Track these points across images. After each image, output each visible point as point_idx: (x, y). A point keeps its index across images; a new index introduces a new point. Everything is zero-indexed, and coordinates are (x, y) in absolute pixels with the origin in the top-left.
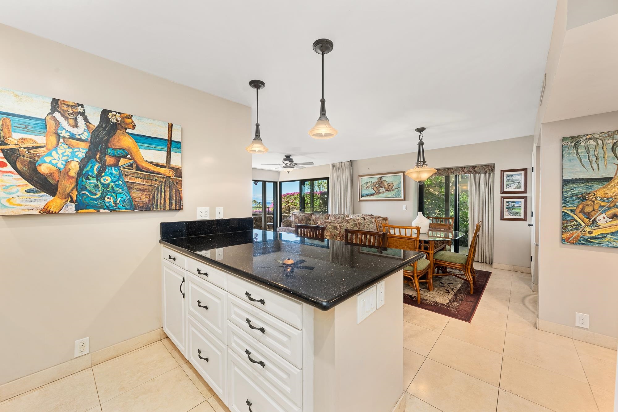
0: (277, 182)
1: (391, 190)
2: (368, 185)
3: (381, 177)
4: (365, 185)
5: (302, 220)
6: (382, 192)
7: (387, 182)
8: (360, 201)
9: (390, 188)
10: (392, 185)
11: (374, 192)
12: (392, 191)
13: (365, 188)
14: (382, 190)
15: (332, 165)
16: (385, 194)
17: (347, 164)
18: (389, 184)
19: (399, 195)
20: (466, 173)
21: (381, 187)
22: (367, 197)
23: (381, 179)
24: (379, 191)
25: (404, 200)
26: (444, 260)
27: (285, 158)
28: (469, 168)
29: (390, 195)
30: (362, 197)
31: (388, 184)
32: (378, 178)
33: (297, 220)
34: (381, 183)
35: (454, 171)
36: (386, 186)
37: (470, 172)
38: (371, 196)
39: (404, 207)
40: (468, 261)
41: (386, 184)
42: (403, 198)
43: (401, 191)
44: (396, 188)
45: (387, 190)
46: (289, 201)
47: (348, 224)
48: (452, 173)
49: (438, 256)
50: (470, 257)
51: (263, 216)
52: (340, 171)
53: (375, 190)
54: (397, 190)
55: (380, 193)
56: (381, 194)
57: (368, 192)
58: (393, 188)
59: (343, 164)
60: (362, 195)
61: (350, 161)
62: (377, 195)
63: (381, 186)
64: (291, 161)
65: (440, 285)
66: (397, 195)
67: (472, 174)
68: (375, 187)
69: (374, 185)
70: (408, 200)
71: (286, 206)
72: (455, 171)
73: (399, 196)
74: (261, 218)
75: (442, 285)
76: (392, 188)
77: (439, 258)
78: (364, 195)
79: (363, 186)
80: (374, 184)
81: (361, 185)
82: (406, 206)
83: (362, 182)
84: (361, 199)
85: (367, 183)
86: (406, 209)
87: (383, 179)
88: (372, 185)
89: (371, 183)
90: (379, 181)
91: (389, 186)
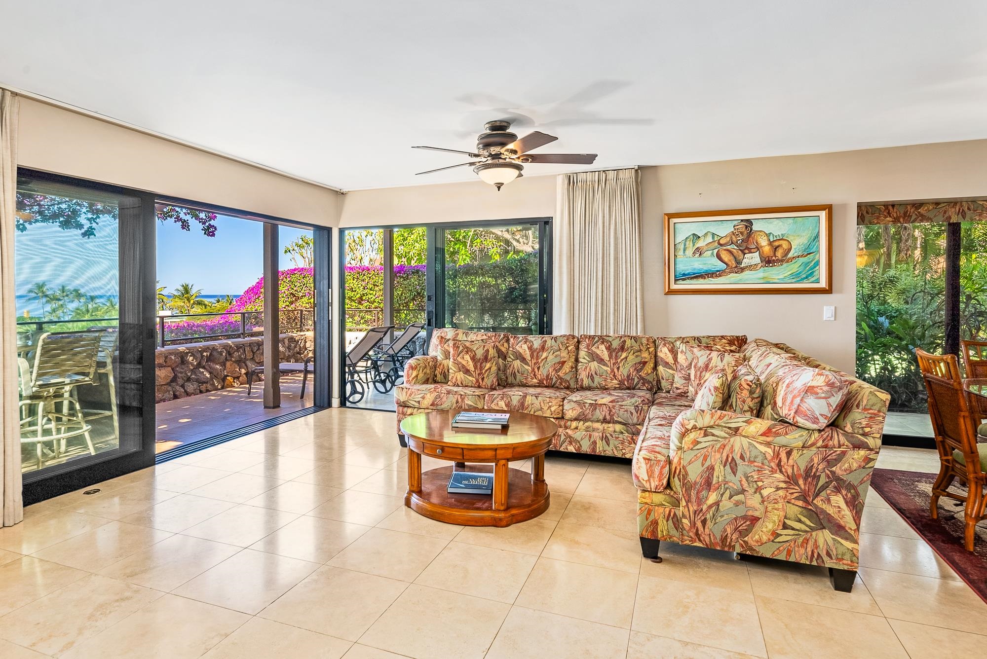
0: (329, 230)
1: (782, 261)
2: (700, 244)
3: (749, 222)
4: (689, 244)
6: (750, 267)
7: (768, 235)
8: (671, 292)
9: (779, 254)
10: (785, 245)
11: (721, 266)
13: (690, 252)
14: (753, 258)
16: (760, 273)
17: (628, 177)
18: (776, 244)
22: (694, 281)
23: (746, 227)
24: (739, 262)
25: (828, 291)
29: (779, 276)
30: (676, 280)
31: (771, 243)
32: (736, 222)
34: (745, 239)
36: (767, 249)
38: (712, 277)
39: (827, 312)
41: (763, 242)
42: (823, 284)
43: (817, 263)
44: (800, 254)
45: (768, 262)
46: (301, 294)
52: (598, 196)
53: (726, 260)
54: (802, 260)
55: (743, 270)
57: (701, 266)
58: (790, 255)
59: (611, 175)
60: (677, 274)
61: (637, 167)
62: (732, 275)
63: (747, 248)
66: (804, 276)
68: (727, 250)
69: (721, 245)
70: (840, 291)
71: (290, 309)
72: (969, 209)
76: (786, 255)
78: (684, 275)
79: (682, 247)
80: (722, 242)
81: (675, 245)
82: (833, 308)
83: (677, 235)
84: (674, 287)
85: (696, 237)
86: (833, 319)
87: (755, 228)
88: (716, 244)
89: (709, 239)
90: (742, 233)
91: (776, 249)
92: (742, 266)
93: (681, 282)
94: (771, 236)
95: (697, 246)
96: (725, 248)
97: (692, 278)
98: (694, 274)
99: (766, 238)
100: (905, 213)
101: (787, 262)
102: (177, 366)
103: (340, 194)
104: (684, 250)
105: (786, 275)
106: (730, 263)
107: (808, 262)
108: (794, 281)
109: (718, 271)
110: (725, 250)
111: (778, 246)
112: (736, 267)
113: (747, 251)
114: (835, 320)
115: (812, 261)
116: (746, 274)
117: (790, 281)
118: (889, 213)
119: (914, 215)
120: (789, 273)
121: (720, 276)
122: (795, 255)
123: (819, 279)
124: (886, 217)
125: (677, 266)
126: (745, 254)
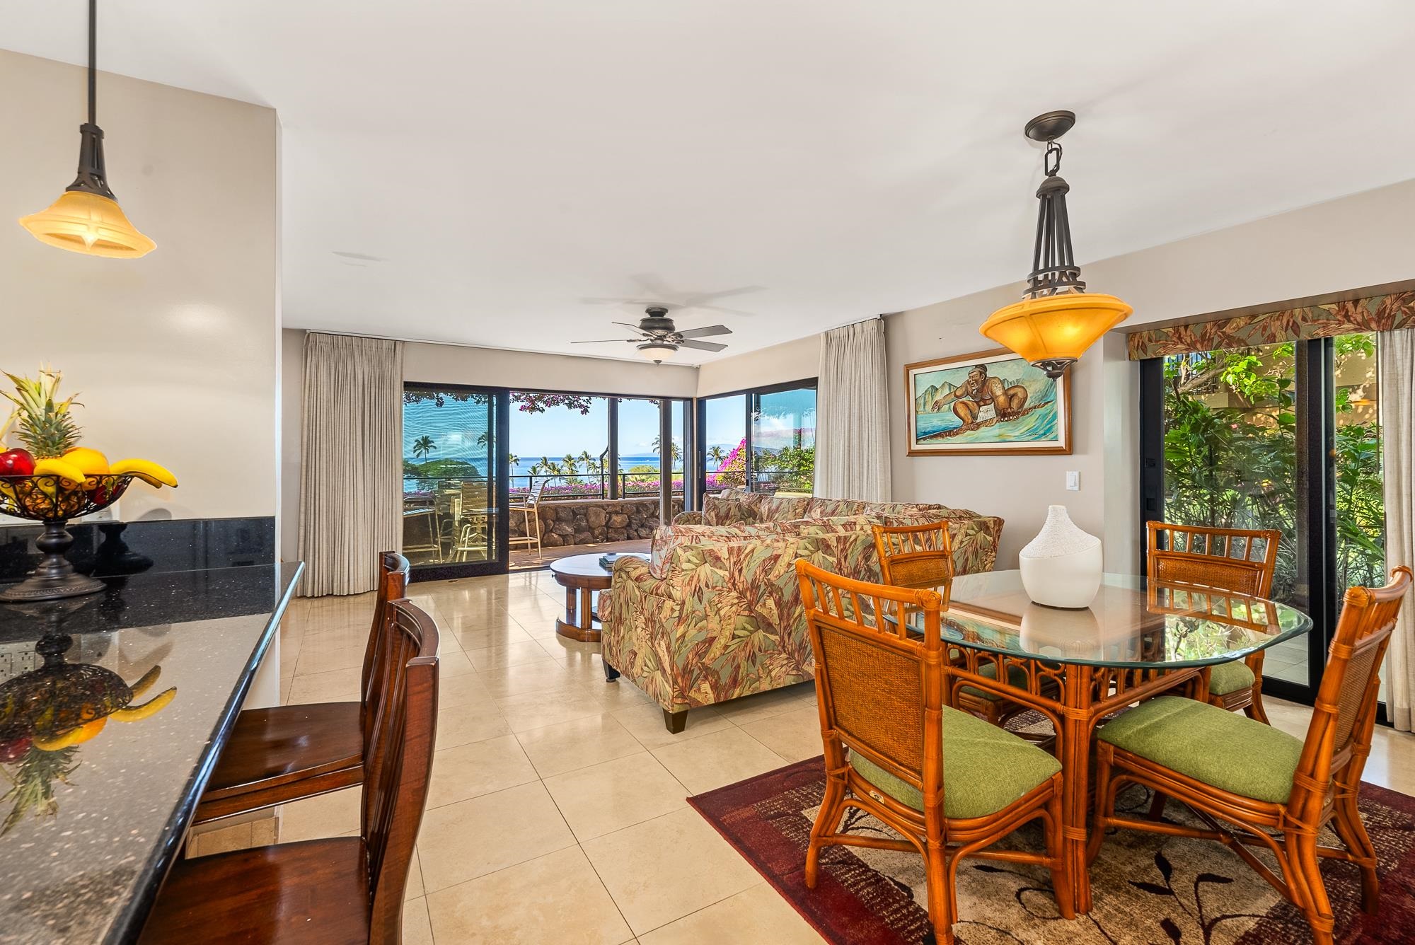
0: (691, 400)
1: (1018, 413)
2: (939, 397)
3: (983, 367)
4: (929, 398)
5: (728, 514)
6: (986, 423)
7: (1002, 382)
8: (912, 454)
9: (1015, 404)
10: (1020, 395)
11: (958, 422)
12: (1021, 418)
13: (929, 407)
14: (987, 412)
15: (827, 334)
16: (995, 430)
17: (871, 328)
18: (1011, 392)
19: (1049, 430)
20: (1363, 326)
21: (981, 401)
22: (933, 441)
23: (981, 373)
24: (974, 417)
25: (1069, 450)
26: (1161, 757)
27: (648, 316)
28: (1378, 301)
29: (1016, 434)
30: (917, 440)
31: (1005, 392)
32: (970, 369)
33: (713, 514)
34: (980, 388)
35: (1299, 320)
36: (1002, 399)
37: (1385, 321)
38: (950, 435)
39: (1071, 479)
40: (1303, 795)
41: (998, 392)
42: (1061, 443)
43: (1055, 416)
44: (1037, 404)
45: (1003, 415)
47: (781, 544)
48: (1290, 331)
49: (1129, 733)
50: (1312, 775)
51: (661, 498)
52: (848, 352)
53: (962, 415)
55: (979, 426)
56: (983, 429)
57: (939, 423)
58: (1026, 406)
59: (858, 327)
60: (919, 433)
61: (879, 317)
62: (969, 432)
63: (982, 399)
64: (668, 326)
65: (1147, 879)
66: (1042, 432)
67: (1400, 326)
68: (963, 403)
69: (958, 397)
70: (1085, 452)
73: (1051, 437)
74: (656, 504)
75: (1160, 881)
76: (1022, 405)
77: (1134, 745)
78: (925, 433)
79: (923, 401)
80: (958, 394)
81: (916, 400)
82: (1076, 474)
83: (918, 388)
84: (915, 447)
85: (934, 389)
86: (1076, 488)
87: (989, 374)
88: (953, 396)
89: (946, 391)
90: (976, 381)
91: (1011, 399)
92: (978, 421)
93: (922, 442)
94: (1006, 383)
95: (936, 399)
96: (961, 400)
97: (932, 437)
98: (934, 432)
99: (1000, 385)
100: (1203, 336)
101: (1023, 414)
102: (633, 514)
103: (697, 369)
104: (924, 405)
105: (1022, 431)
106: (966, 419)
107: (1046, 414)
108: (1030, 438)
109: (955, 428)
110: (961, 403)
111: (1013, 396)
112: (972, 423)
113: (982, 403)
114: (1080, 489)
115: (1050, 413)
116: (983, 431)
117: (1027, 439)
118: (1180, 338)
119: (1216, 337)
120: (1026, 428)
121: (958, 434)
122: (1032, 405)
123: (1057, 435)
124: (1176, 344)
125: (918, 424)
126: (980, 406)
